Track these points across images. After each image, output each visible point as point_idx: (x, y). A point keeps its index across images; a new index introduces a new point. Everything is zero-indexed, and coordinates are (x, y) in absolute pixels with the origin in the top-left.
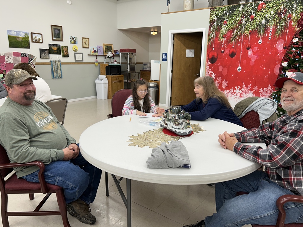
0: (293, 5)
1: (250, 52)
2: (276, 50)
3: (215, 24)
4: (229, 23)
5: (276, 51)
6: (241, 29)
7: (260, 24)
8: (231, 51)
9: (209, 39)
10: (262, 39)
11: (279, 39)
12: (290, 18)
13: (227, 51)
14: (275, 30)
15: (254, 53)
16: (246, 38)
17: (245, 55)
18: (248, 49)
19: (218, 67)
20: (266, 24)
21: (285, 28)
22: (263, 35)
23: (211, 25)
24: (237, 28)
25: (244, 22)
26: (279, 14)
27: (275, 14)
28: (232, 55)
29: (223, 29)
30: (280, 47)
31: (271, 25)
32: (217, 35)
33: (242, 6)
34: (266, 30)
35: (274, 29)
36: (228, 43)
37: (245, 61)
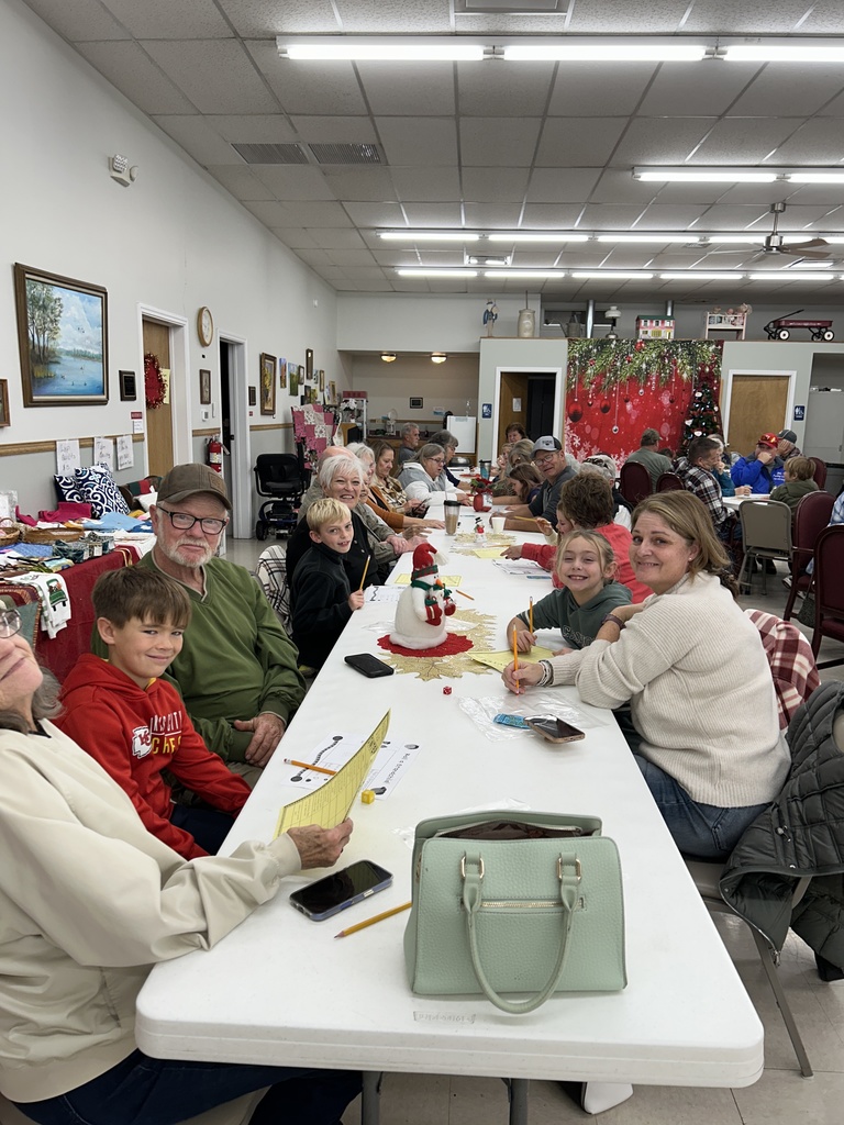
0: (677, 348)
1: (629, 406)
2: (661, 403)
3: (577, 362)
4: (598, 364)
5: (662, 406)
6: (615, 374)
7: (640, 369)
8: (603, 403)
9: (569, 386)
10: (644, 388)
11: (664, 389)
12: (675, 364)
13: (597, 404)
14: (659, 378)
15: (634, 407)
16: (622, 386)
17: (623, 409)
18: (627, 401)
19: (585, 426)
20: (646, 370)
21: (670, 377)
22: (645, 383)
23: (570, 364)
24: (610, 372)
25: (618, 364)
26: (663, 358)
27: (658, 357)
28: (605, 409)
29: (589, 371)
30: (666, 400)
31: (654, 369)
32: (580, 380)
33: (614, 342)
34: (648, 378)
35: (657, 377)
36: (597, 391)
37: (623, 418)
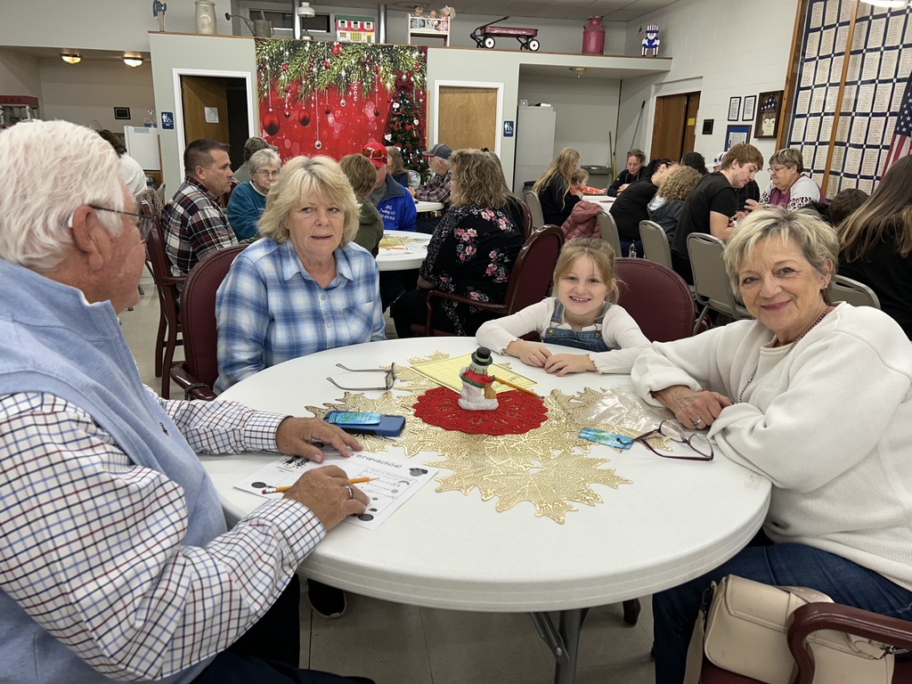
0: (378, 54)
1: (331, 119)
2: (365, 116)
3: (267, 66)
4: (292, 68)
5: (366, 119)
6: (312, 81)
7: (339, 76)
8: (302, 115)
9: (261, 93)
10: (346, 98)
11: (367, 100)
12: (377, 72)
13: (295, 115)
14: (360, 86)
15: (336, 120)
16: (321, 96)
17: (324, 122)
18: (328, 113)
19: (283, 141)
20: (346, 77)
21: (373, 86)
22: (346, 93)
23: (260, 68)
24: (306, 79)
25: (315, 70)
26: (363, 65)
27: (358, 63)
28: (304, 122)
29: (283, 77)
30: (370, 112)
31: (355, 77)
32: (273, 86)
33: (308, 44)
34: (348, 86)
35: (358, 86)
36: (294, 100)
37: (325, 132)
